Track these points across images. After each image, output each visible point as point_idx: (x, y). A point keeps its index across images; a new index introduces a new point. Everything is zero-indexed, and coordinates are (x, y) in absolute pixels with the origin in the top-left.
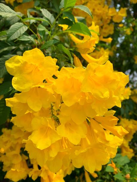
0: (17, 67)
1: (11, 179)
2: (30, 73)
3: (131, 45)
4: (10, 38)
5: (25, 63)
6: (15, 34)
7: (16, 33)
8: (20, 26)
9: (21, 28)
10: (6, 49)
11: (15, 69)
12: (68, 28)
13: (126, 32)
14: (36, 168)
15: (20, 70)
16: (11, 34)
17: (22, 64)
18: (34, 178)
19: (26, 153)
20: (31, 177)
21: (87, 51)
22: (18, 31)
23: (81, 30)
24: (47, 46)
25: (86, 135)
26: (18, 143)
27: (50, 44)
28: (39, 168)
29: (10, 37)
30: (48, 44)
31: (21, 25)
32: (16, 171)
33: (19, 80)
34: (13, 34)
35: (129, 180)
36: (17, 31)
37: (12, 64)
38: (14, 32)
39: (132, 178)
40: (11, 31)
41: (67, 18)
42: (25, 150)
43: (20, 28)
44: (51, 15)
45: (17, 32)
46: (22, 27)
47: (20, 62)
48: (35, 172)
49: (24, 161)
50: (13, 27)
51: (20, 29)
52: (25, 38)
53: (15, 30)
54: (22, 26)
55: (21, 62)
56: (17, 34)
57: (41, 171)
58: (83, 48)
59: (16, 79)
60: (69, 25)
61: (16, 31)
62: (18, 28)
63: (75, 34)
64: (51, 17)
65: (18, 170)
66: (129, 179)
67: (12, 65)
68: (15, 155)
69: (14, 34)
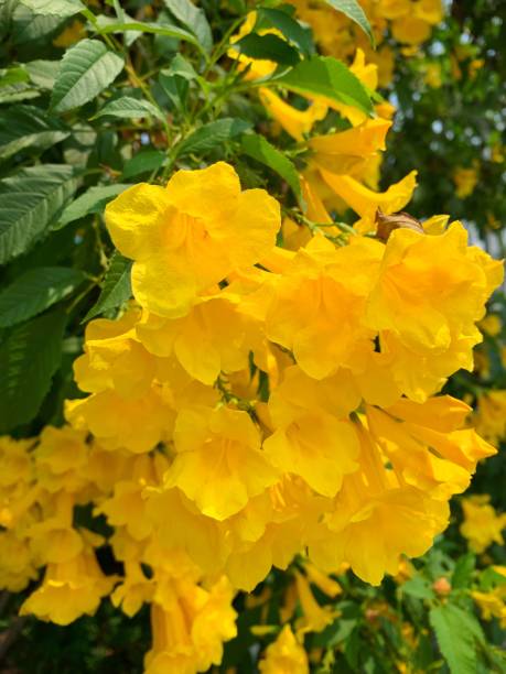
0: (145, 226)
1: (47, 616)
2: (182, 249)
3: (437, 127)
4: (64, 100)
5: (171, 212)
6: (81, 86)
7: (82, 81)
8: (96, 53)
9: (99, 62)
10: (28, 141)
11: (138, 233)
12: (278, 71)
13: (424, 74)
14: (133, 573)
15: (156, 238)
16: (66, 87)
17: (160, 215)
18: (130, 610)
19: (101, 526)
20: (121, 605)
21: (354, 164)
22: (90, 74)
23: (330, 86)
24: (207, 139)
25: (357, 461)
26: (63, 490)
27: (219, 134)
28: (147, 572)
29: (63, 96)
30: (214, 133)
31: (100, 51)
32: (66, 587)
33: (153, 274)
34: (71, 86)
35: (449, 596)
36: (87, 75)
37: (127, 216)
38: (77, 78)
39: (456, 592)
40: (65, 74)
41: (275, 31)
42: (96, 512)
43: (94, 61)
44: (195, 10)
45: (86, 78)
46: (102, 58)
47: (155, 209)
48: (133, 588)
49: (90, 552)
50: (72, 56)
51: (95, 67)
52: (128, 108)
53: (78, 71)
54: (102, 54)
55: (159, 207)
56: (88, 86)
57: (155, 583)
58: (334, 153)
59: (144, 273)
60: (278, 62)
61: (83, 73)
62: (87, 62)
63: (285, 93)
64: (198, 20)
65: (73, 586)
66: (445, 593)
67: (130, 220)
68: (56, 533)
69: (77, 85)
